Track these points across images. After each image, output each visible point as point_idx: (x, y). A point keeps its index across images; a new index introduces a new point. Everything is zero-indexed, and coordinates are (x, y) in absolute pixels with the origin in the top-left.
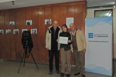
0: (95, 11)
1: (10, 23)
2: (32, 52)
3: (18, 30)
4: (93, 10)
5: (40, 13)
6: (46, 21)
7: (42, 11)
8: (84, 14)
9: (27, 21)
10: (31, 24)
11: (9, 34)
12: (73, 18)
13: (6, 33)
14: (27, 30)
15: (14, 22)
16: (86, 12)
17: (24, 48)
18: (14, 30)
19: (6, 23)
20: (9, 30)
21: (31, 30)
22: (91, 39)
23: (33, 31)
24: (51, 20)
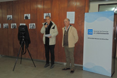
0: (99, 5)
1: (8, 16)
4: (97, 4)
6: (45, 15)
9: (25, 15)
10: (29, 18)
13: (4, 27)
14: (25, 24)
15: (11, 16)
16: (89, 6)
18: (12, 24)
19: (3, 16)
20: (6, 24)
21: (30, 24)
23: (31, 26)
24: (50, 14)
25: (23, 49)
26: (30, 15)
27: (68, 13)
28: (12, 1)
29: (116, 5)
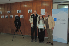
0: (58, 5)
1: (8, 11)
2: (20, 29)
4: (57, 4)
5: (26, 6)
6: (29, 10)
8: (51, 7)
10: (20, 12)
11: (7, 18)
12: (45, 9)
14: (17, 16)
15: (10, 11)
16: (53, 6)
18: (10, 16)
19: (5, 11)
20: (7, 16)
21: (20, 16)
24: (32, 10)
25: (17, 29)
26: (20, 10)
27: (41, 9)
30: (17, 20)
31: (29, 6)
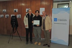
0: (58, 4)
1: (4, 10)
2: (17, 29)
3: (8, 15)
5: (23, 4)
6: (27, 9)
7: (24, 3)
8: (51, 6)
9: (14, 10)
10: (17, 12)
11: (3, 18)
12: (44, 8)
14: (14, 15)
15: (6, 10)
17: (12, 27)
20: (2, 15)
21: (17, 15)
22: (55, 22)
23: (18, 16)
26: (17, 9)
27: (40, 8)
28: (6, 1)
29: (67, 5)
30: (13, 19)
31: (27, 5)
